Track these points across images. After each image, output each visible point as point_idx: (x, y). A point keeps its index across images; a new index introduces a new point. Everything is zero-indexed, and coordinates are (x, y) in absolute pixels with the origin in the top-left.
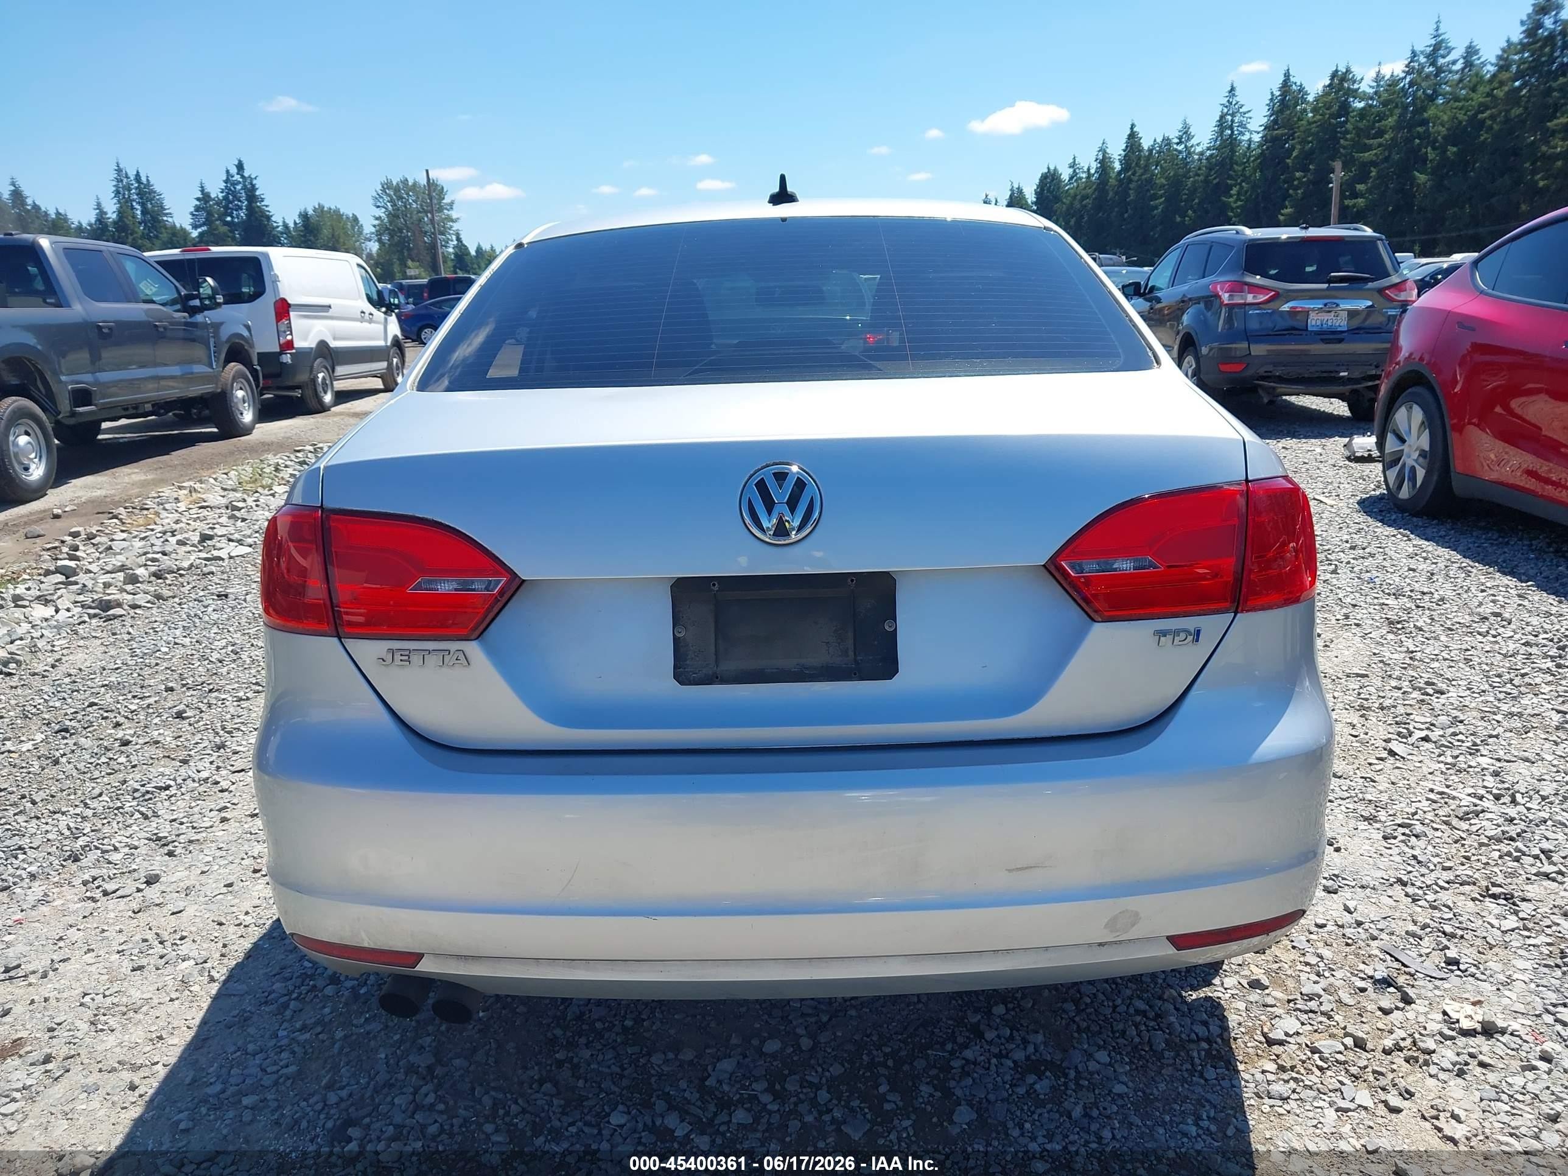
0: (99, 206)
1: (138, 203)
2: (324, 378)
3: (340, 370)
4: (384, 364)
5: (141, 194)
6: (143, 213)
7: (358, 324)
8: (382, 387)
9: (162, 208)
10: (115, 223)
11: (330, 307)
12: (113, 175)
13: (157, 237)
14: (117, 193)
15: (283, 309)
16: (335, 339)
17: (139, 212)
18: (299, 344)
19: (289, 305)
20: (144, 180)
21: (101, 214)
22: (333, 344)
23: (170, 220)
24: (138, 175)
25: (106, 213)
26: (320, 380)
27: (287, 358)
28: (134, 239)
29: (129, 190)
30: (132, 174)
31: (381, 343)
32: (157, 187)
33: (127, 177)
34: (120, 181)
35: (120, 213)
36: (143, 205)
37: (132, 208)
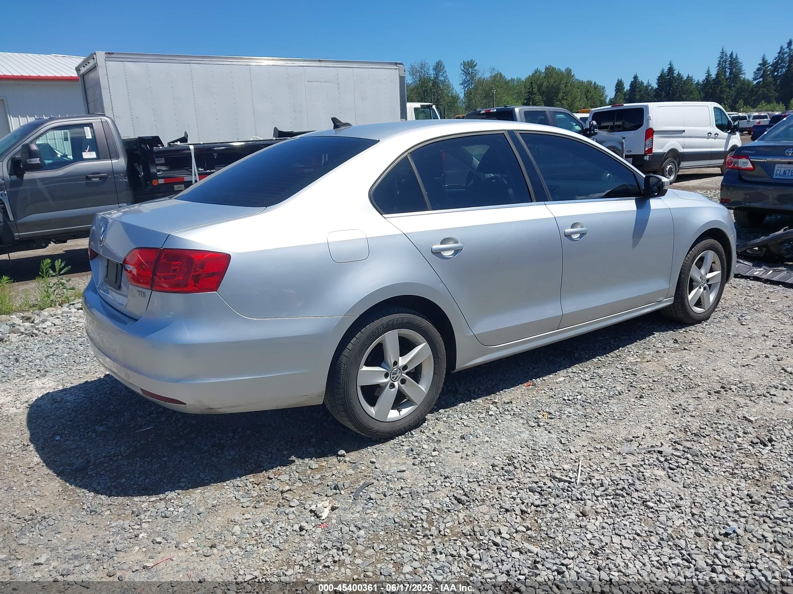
0: (708, 71)
1: (729, 69)
2: (670, 168)
3: (683, 164)
4: (722, 161)
5: (731, 64)
6: (730, 74)
7: (706, 139)
8: (720, 172)
9: (740, 70)
10: (714, 80)
11: (684, 131)
12: (719, 55)
13: (734, 86)
14: (719, 64)
15: (650, 133)
16: (683, 148)
17: (728, 74)
18: (655, 150)
19: (654, 132)
20: (734, 56)
21: (709, 75)
22: (681, 150)
23: (743, 76)
24: (731, 55)
25: (711, 75)
26: (667, 169)
27: (647, 158)
28: (721, 88)
29: (726, 62)
30: (729, 54)
31: (723, 149)
32: (740, 60)
33: (726, 56)
34: (722, 58)
35: (718, 75)
36: (731, 69)
37: (725, 72)
